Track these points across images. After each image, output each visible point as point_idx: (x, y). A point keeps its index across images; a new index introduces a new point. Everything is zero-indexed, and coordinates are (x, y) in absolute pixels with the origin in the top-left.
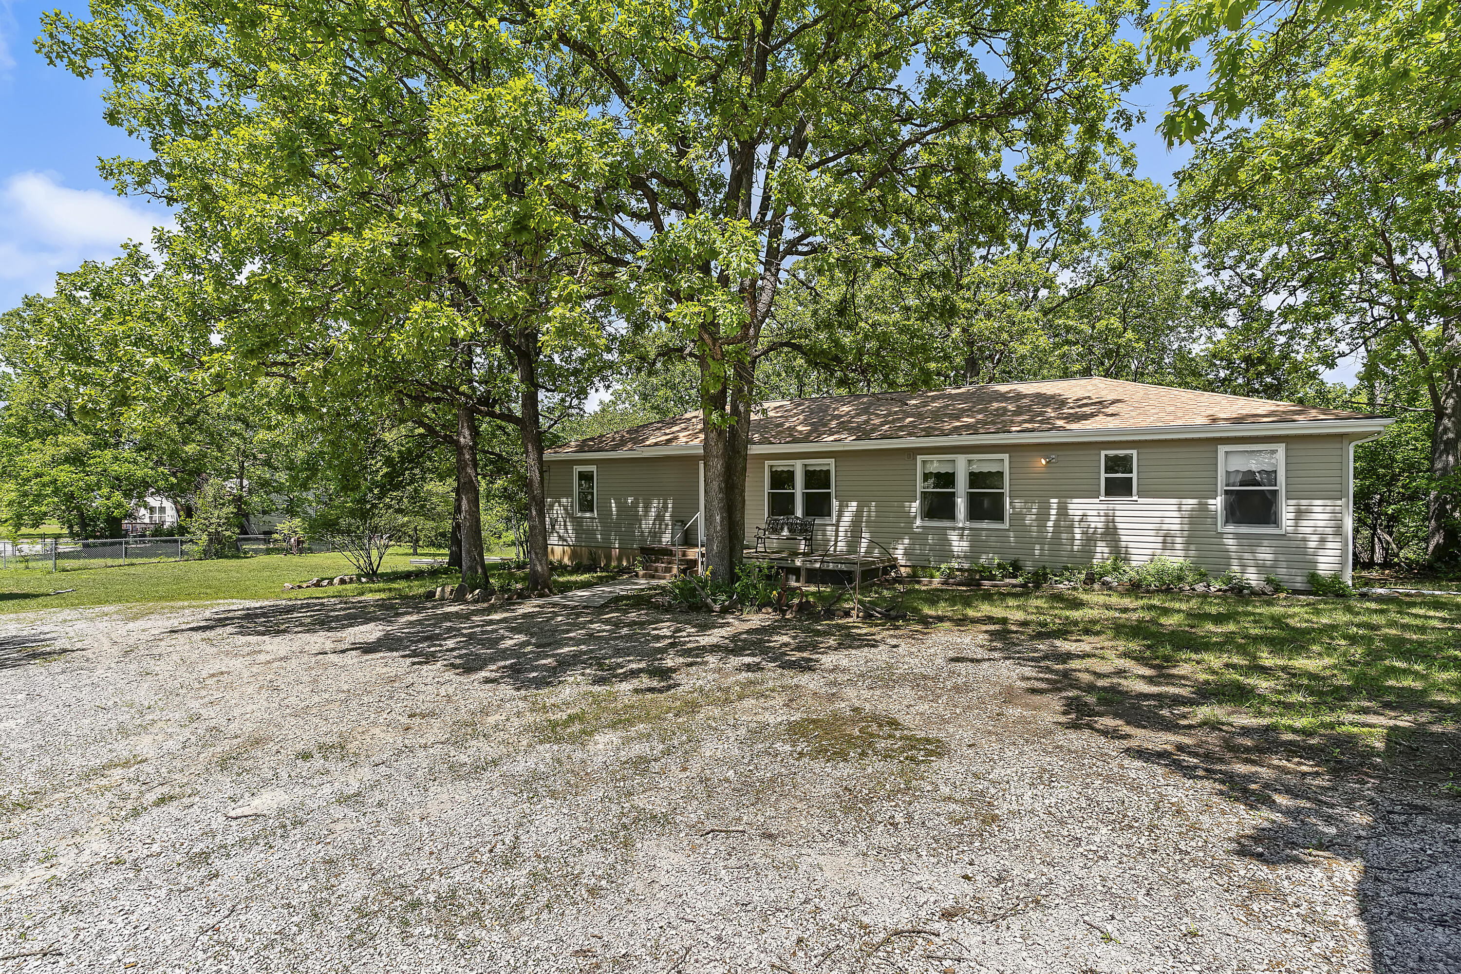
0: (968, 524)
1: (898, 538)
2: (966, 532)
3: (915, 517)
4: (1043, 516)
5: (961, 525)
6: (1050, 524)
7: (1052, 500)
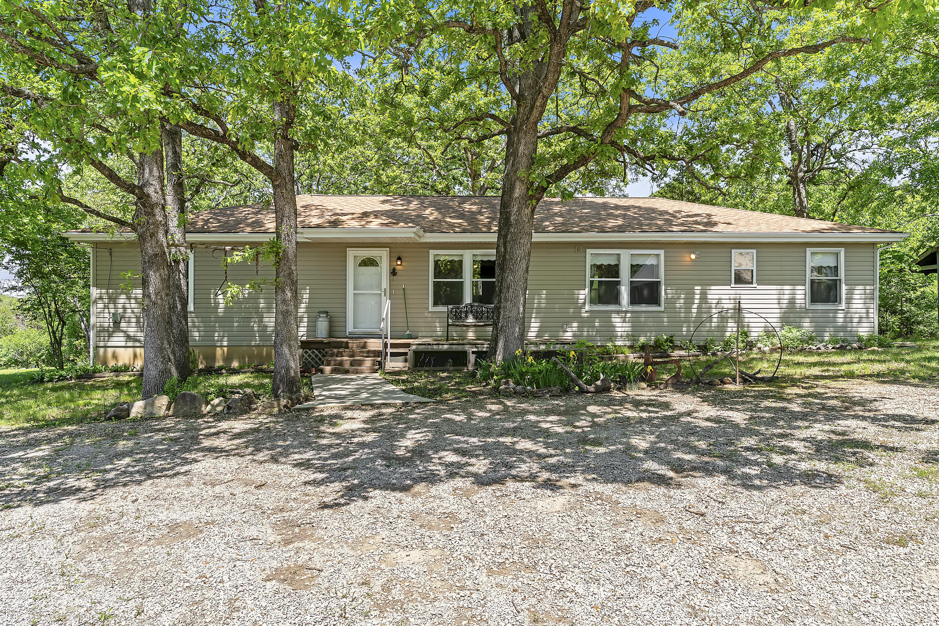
0: (630, 308)
1: (568, 323)
2: (629, 315)
3: (584, 304)
4: (689, 301)
5: (624, 309)
6: (695, 306)
7: (696, 288)
